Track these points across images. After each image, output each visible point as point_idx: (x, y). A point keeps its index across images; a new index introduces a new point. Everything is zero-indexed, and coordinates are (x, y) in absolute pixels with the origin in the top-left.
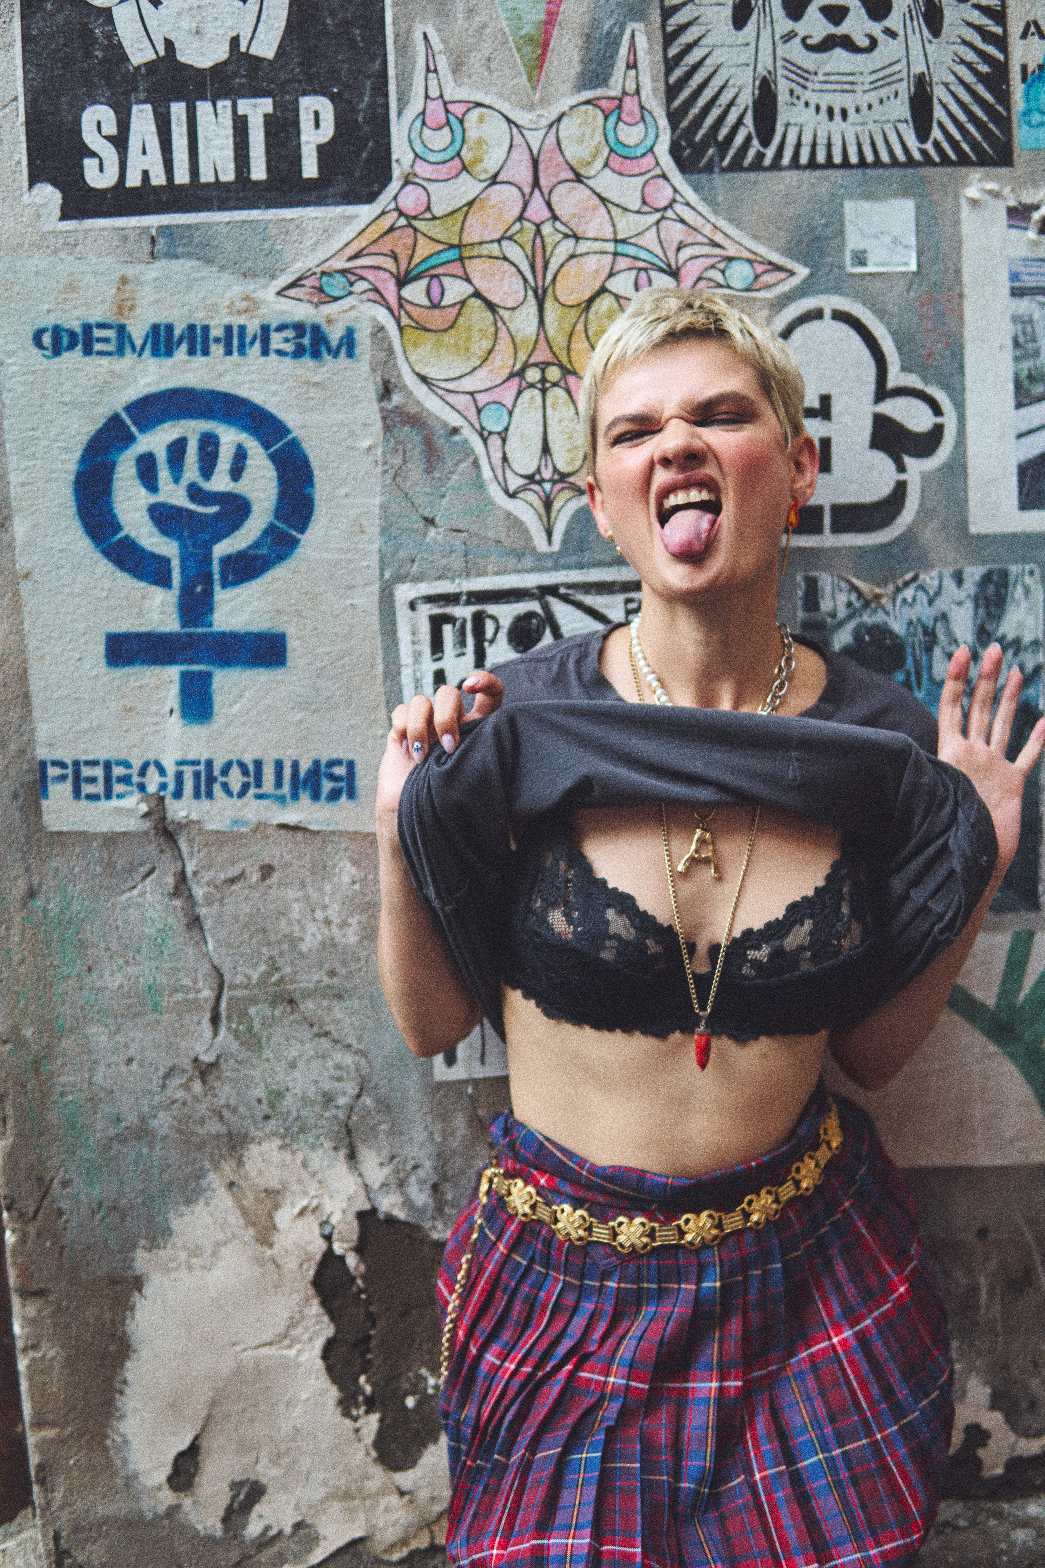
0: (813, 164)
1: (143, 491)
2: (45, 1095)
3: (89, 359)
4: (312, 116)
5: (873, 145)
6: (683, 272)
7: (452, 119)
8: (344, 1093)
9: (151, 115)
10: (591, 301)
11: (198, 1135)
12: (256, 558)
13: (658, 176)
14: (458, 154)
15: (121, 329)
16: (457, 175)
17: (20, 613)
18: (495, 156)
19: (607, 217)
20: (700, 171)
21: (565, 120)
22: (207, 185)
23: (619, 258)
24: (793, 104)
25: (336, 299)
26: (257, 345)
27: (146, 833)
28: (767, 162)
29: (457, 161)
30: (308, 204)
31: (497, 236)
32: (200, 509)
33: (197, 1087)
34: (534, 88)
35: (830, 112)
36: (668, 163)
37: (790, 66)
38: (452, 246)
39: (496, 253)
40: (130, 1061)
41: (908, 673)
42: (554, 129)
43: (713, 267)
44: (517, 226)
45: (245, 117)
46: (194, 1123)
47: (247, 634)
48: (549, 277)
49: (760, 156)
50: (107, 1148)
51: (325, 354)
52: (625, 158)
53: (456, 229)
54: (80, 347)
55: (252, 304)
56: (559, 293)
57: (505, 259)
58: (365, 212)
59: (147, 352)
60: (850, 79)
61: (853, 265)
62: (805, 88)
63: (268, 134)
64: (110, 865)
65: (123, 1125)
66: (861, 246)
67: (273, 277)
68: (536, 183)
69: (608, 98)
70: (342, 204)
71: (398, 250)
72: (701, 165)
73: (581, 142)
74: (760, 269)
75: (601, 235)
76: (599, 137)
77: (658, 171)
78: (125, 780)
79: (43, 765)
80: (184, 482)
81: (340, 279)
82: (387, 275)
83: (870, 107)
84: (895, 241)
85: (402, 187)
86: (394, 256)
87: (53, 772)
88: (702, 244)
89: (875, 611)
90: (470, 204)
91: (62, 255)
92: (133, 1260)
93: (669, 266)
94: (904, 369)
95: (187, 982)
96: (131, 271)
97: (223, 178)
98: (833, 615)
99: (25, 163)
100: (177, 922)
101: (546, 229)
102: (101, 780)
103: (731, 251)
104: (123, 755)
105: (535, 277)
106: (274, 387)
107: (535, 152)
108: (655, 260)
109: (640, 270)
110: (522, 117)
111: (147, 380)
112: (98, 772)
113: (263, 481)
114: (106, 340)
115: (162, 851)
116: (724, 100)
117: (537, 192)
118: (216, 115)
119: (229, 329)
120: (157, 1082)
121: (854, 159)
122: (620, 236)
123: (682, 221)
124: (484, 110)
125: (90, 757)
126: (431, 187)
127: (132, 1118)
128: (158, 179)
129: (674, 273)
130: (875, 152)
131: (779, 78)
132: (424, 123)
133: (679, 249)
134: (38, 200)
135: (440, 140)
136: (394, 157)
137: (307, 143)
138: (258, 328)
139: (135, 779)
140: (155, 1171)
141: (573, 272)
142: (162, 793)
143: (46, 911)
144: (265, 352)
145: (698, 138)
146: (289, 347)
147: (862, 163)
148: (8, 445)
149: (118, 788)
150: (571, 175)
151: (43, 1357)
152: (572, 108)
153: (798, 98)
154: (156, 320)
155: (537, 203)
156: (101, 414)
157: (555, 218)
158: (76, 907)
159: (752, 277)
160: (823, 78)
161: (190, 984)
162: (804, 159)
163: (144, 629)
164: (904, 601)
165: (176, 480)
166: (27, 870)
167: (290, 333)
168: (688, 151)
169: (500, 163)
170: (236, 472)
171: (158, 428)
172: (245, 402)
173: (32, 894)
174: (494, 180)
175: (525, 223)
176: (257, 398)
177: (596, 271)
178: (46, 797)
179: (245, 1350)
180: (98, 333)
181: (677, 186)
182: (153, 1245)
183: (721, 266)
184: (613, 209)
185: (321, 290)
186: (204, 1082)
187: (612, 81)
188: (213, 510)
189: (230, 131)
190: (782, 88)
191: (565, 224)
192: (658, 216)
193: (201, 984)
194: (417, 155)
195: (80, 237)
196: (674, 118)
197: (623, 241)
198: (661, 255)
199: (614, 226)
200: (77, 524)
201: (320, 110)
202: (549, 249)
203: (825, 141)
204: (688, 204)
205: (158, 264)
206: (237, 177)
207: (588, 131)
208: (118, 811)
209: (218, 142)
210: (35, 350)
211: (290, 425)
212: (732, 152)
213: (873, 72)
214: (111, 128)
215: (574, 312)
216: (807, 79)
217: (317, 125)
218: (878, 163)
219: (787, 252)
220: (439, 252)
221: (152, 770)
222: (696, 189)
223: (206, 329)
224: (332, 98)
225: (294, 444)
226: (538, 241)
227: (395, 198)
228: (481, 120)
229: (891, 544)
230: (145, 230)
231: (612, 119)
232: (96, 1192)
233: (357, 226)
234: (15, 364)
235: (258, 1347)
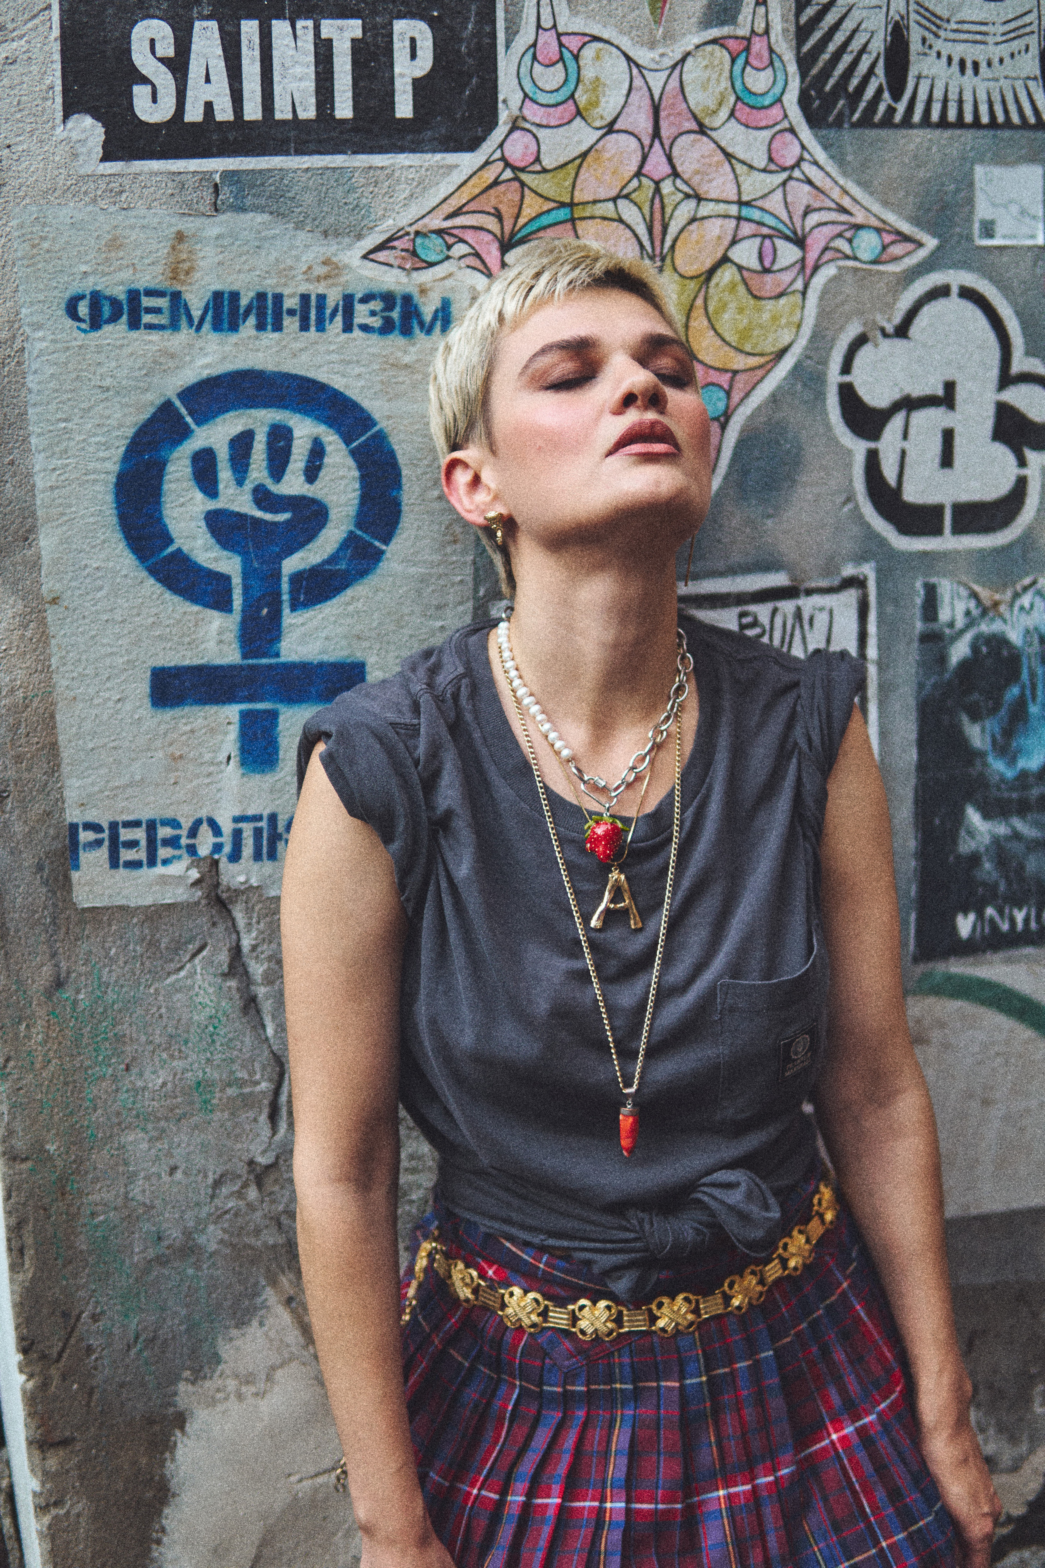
0: (943, 123)
1: (199, 496)
2: (72, 1217)
3: (135, 334)
4: (407, 43)
5: (1004, 102)
6: (809, 241)
7: (567, 55)
8: (419, 1186)
9: (217, 34)
10: (711, 272)
11: (251, 1248)
12: (333, 574)
13: (785, 130)
14: (572, 96)
15: (176, 297)
16: (570, 122)
17: (47, 644)
18: (612, 101)
19: (731, 176)
20: (829, 126)
21: (690, 61)
22: (284, 122)
23: (743, 224)
24: (925, 54)
25: (431, 265)
26: (339, 318)
27: (197, 903)
28: (898, 118)
29: (570, 105)
30: (402, 150)
31: (613, 193)
32: (268, 517)
33: (253, 1193)
34: (658, 22)
35: (962, 64)
36: (796, 115)
37: (922, 11)
38: (562, 205)
39: (612, 214)
40: (173, 1170)
41: (1023, 688)
42: (677, 72)
43: (840, 235)
44: (635, 183)
45: (330, 41)
46: (248, 1234)
47: (321, 665)
48: (668, 243)
49: (891, 110)
50: (147, 1271)
51: (417, 330)
52: (753, 107)
53: (569, 183)
54: (125, 318)
55: (333, 269)
56: (678, 262)
57: (621, 220)
58: (468, 161)
59: (206, 326)
60: (983, 28)
61: (980, 237)
62: (937, 36)
63: (355, 63)
64: (153, 944)
65: (166, 1243)
66: (988, 217)
67: (359, 237)
68: (656, 133)
69: (737, 38)
70: (440, 151)
71: (503, 208)
72: (831, 119)
73: (704, 87)
74: (888, 238)
75: (724, 196)
76: (725, 84)
77: (785, 124)
78: (172, 842)
79: (73, 828)
80: (249, 486)
81: (437, 241)
82: (490, 237)
83: (1001, 61)
84: (1023, 212)
85: (511, 132)
86: (499, 216)
87: (85, 836)
88: (829, 209)
89: (992, 620)
90: (584, 155)
91: (102, 204)
92: (176, 1394)
93: (795, 232)
94: (1028, 353)
95: (243, 1074)
96: (189, 225)
97: (302, 115)
98: (951, 625)
99: (59, 88)
100: (231, 1005)
101: (667, 187)
102: (143, 843)
103: (860, 217)
104: (169, 814)
105: (652, 243)
106: (357, 370)
107: (656, 97)
108: (781, 226)
109: (764, 237)
110: (643, 56)
111: (208, 360)
112: (140, 834)
113: (343, 482)
114: (157, 311)
115: (214, 924)
116: (856, 45)
117: (657, 144)
118: (295, 37)
119: (305, 298)
120: (204, 1192)
121: (985, 119)
122: (745, 198)
123: (809, 182)
124: (600, 45)
125: (131, 818)
126: (541, 133)
127: (175, 1234)
128: (224, 112)
129: (800, 242)
130: (1006, 111)
131: (912, 24)
132: (534, 58)
133: (806, 214)
134: (75, 136)
135: (550, 78)
136: (501, 97)
137: (402, 75)
138: (340, 297)
139: (184, 841)
140: (202, 1292)
141: (694, 237)
142: (216, 856)
143: (75, 1002)
144: (348, 327)
145: (828, 88)
146: (376, 322)
147: (993, 124)
148: (33, 440)
149: (163, 852)
150: (694, 126)
151: (68, 1512)
152: (698, 47)
153: (930, 47)
154: (218, 287)
155: (657, 156)
156: (152, 400)
157: (675, 174)
158: (111, 996)
159: (879, 248)
160: (955, 27)
161: (246, 1077)
162: (935, 116)
163: (197, 662)
164: (1022, 608)
165: (240, 482)
166: (53, 955)
167: (376, 305)
168: (817, 102)
169: (618, 110)
170: (312, 473)
171: (219, 420)
172: (323, 387)
173: (59, 984)
174: (610, 128)
175: (644, 180)
176: (338, 383)
177: (719, 238)
178: (77, 867)
179: (300, 1481)
180: (147, 302)
181: (805, 142)
182: (198, 1376)
183: (848, 234)
184: (739, 167)
185: (414, 253)
186: (260, 1185)
187: (741, 18)
188: (283, 517)
189: (312, 59)
190: (915, 35)
191: (686, 182)
192: (784, 175)
193: (258, 1077)
194: (526, 95)
195: (126, 182)
196: (804, 63)
197: (748, 204)
198: (788, 221)
199: (739, 186)
200: (119, 535)
201: (417, 36)
202: (668, 210)
203: (956, 97)
204: (816, 163)
205: (222, 217)
206: (318, 115)
207: (715, 76)
208: (164, 880)
209: (298, 70)
210: (69, 322)
211: (376, 416)
212: (863, 105)
213: (1005, 23)
214: (167, 49)
215: (692, 285)
216: (938, 27)
217: (413, 56)
218: (1008, 124)
219: (916, 221)
220: (549, 211)
221: (205, 828)
222: (825, 148)
223: (278, 298)
224: (432, 23)
225: (381, 438)
226: (657, 201)
227: (501, 145)
228: (598, 58)
229: (1011, 546)
230: (206, 176)
231: (740, 62)
232: (133, 1324)
233: (457, 178)
234: (43, 339)
235: (316, 1475)
